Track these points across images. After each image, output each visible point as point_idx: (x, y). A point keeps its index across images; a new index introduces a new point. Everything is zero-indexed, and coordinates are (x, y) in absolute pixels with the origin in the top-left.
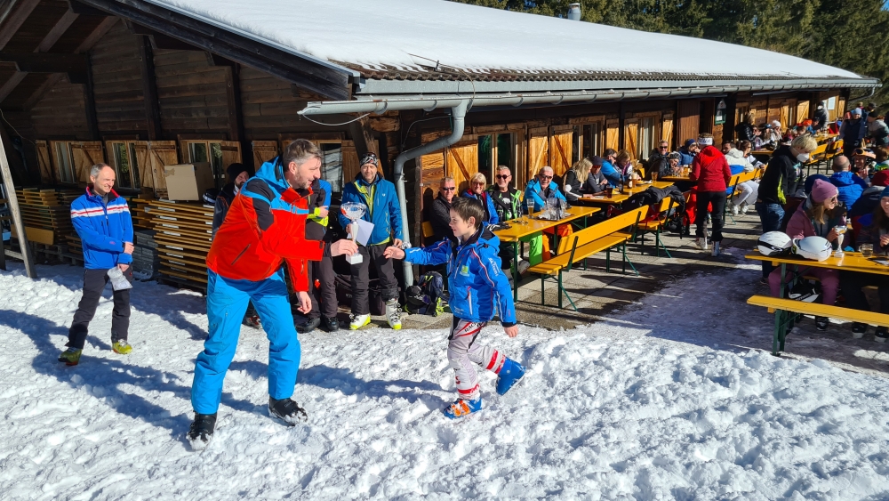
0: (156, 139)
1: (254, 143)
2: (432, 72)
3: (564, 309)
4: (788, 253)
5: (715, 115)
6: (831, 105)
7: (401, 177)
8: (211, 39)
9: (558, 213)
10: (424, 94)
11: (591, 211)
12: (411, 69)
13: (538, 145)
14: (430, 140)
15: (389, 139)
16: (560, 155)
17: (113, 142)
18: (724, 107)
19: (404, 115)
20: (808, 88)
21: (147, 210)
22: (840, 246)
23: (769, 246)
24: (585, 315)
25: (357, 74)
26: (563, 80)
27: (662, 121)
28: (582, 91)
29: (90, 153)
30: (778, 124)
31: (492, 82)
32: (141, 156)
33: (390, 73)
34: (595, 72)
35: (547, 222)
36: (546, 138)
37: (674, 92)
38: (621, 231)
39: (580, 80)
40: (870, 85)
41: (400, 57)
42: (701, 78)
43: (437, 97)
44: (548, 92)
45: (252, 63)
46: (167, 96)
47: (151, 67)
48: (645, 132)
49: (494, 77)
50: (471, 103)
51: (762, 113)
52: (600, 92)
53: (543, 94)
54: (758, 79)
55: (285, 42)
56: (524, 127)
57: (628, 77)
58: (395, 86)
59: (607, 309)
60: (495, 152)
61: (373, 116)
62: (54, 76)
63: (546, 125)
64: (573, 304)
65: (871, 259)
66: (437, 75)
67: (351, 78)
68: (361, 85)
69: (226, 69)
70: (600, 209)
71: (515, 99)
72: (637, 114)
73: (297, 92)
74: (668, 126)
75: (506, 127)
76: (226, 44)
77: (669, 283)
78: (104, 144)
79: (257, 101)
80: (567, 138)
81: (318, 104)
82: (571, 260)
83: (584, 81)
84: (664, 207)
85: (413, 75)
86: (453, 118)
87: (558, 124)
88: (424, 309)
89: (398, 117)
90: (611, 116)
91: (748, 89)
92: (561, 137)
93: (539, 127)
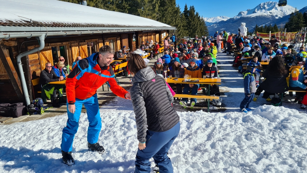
2: (29, 23)
5: (133, 38)
7: (20, 63)
10: (26, 31)
12: (20, 22)
13: (75, 50)
14: (31, 49)
15: (13, 49)
16: (83, 53)
18: (135, 36)
19: (18, 40)
26: (81, 27)
27: (116, 40)
28: (88, 31)
31: (54, 27)
34: (92, 24)
36: (78, 47)
37: (119, 31)
39: (87, 27)
42: (127, 27)
43: (32, 33)
44: (76, 31)
48: (112, 44)
49: (55, 25)
50: (46, 35)
51: (146, 38)
52: (95, 31)
53: (74, 32)
56: (69, 43)
57: (103, 26)
58: (13, 28)
59: (104, 104)
61: (4, 40)
63: (77, 42)
66: (31, 25)
71: (64, 33)
72: (108, 38)
74: (119, 42)
75: (62, 43)
80: (85, 47)
83: (88, 27)
84: (117, 68)
85: (20, 24)
86: (40, 41)
87: (82, 42)
88: (36, 112)
89: (16, 40)
90: (100, 39)
91: (141, 30)
92: (83, 46)
93: (74, 43)
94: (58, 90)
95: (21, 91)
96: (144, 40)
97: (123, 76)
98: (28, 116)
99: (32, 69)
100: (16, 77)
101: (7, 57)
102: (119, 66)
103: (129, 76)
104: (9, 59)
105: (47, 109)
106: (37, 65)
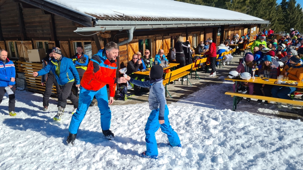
0: (24, 40)
1: (60, 42)
2: (122, 18)
3: (168, 97)
5: (218, 33)
6: (254, 30)
8: (42, 5)
9: (165, 65)
10: (119, 25)
11: (176, 65)
12: (114, 17)
13: (159, 43)
14: (122, 41)
15: (107, 40)
16: (166, 46)
17: (8, 41)
18: (220, 30)
19: (113, 32)
20: (247, 24)
21: (22, 65)
22: (254, 75)
23: (232, 75)
24: (174, 99)
25: (95, 18)
26: (167, 21)
27: (200, 35)
28: (173, 25)
30: (238, 36)
32: (19, 46)
33: (107, 18)
34: (177, 18)
36: (162, 40)
37: (204, 25)
38: (187, 71)
39: (172, 21)
40: (267, 23)
41: (110, 12)
42: (213, 20)
43: (123, 26)
44: (162, 25)
45: (58, 14)
46: (28, 25)
47: (21, 14)
48: (195, 38)
49: (143, 20)
50: (135, 28)
51: (233, 32)
52: (179, 25)
53: (160, 25)
54: (231, 21)
55: (69, 6)
56: (154, 37)
57: (188, 20)
58: (108, 22)
59: (181, 97)
60: (144, 45)
61: (101, 32)
63: (161, 36)
64: (170, 96)
65: (263, 79)
66: (123, 19)
67: (93, 20)
68: (96, 22)
69: (49, 15)
71: (150, 27)
72: (192, 32)
73: (74, 24)
74: (202, 36)
75: (148, 36)
76: (48, 7)
77: (202, 88)
78: (5, 42)
79: (61, 27)
80: (168, 40)
81: (81, 28)
82: (169, 81)
83: (174, 21)
84: (198, 63)
85: (115, 18)
86: (129, 34)
87: (166, 35)
88: (121, 98)
89: (110, 33)
90: (183, 33)
91: (228, 24)
92: (167, 40)
93: (159, 36)
96: (229, 35)
97: (203, 71)
99: (121, 58)
101: (102, 47)
102: (200, 61)
105: (130, 97)
106: (125, 56)
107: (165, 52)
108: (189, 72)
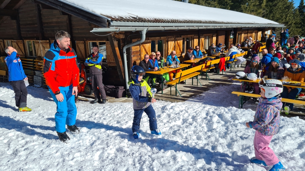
0: (42, 40)
1: (76, 41)
2: (135, 19)
3: (177, 96)
4: (244, 78)
5: (230, 35)
6: (268, 33)
7: (125, 53)
8: (61, 6)
9: (176, 66)
10: (132, 26)
11: (187, 65)
12: (128, 18)
13: (171, 44)
14: (135, 41)
15: (121, 41)
16: (178, 48)
17: (27, 40)
18: (233, 33)
19: (126, 33)
20: (261, 27)
21: (39, 64)
22: (260, 76)
23: (239, 76)
24: (183, 98)
25: (110, 19)
26: (179, 23)
27: (212, 37)
28: (185, 27)
29: (18, 44)
30: (252, 39)
31: (155, 23)
32: (37, 45)
33: (121, 19)
34: (190, 20)
35: (173, 69)
36: (174, 42)
37: (216, 27)
38: (196, 71)
39: (184, 23)
40: (281, 27)
41: (124, 14)
42: (225, 23)
43: (136, 27)
44: (174, 27)
45: (75, 15)
46: (46, 25)
47: (40, 15)
48: (207, 40)
49: (156, 21)
50: (147, 30)
51: (246, 35)
52: (191, 27)
53: (172, 27)
54: (244, 24)
55: (86, 8)
56: (166, 38)
57: (200, 22)
58: (123, 23)
59: (191, 96)
60: (157, 46)
61: (115, 33)
62: (5, 17)
63: (174, 37)
64: (180, 95)
66: (137, 20)
67: (108, 21)
68: (111, 23)
69: (66, 16)
70: (190, 65)
71: (162, 29)
72: (204, 35)
73: (90, 25)
74: (214, 39)
75: (160, 38)
76: (66, 8)
77: (211, 88)
78: (23, 41)
79: (77, 28)
80: (181, 42)
81: (97, 29)
82: (179, 81)
84: (208, 64)
85: (129, 20)
86: (142, 34)
87: (178, 37)
89: (124, 34)
90: (195, 35)
91: (241, 27)
92: (179, 41)
93: (171, 38)
94: (152, 79)
95: (123, 76)
96: (243, 38)
97: (214, 72)
98: (127, 98)
99: (134, 58)
100: (121, 64)
101: (116, 47)
102: (211, 62)
103: (221, 73)
104: (117, 49)
106: (137, 56)
107: (177, 53)
108: (199, 73)
